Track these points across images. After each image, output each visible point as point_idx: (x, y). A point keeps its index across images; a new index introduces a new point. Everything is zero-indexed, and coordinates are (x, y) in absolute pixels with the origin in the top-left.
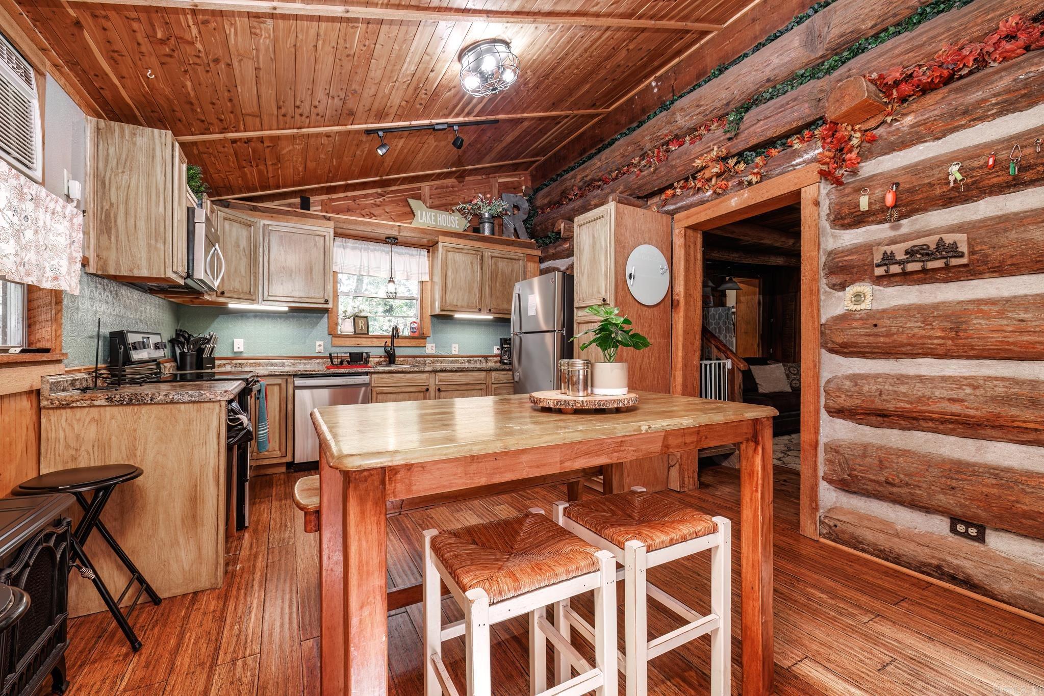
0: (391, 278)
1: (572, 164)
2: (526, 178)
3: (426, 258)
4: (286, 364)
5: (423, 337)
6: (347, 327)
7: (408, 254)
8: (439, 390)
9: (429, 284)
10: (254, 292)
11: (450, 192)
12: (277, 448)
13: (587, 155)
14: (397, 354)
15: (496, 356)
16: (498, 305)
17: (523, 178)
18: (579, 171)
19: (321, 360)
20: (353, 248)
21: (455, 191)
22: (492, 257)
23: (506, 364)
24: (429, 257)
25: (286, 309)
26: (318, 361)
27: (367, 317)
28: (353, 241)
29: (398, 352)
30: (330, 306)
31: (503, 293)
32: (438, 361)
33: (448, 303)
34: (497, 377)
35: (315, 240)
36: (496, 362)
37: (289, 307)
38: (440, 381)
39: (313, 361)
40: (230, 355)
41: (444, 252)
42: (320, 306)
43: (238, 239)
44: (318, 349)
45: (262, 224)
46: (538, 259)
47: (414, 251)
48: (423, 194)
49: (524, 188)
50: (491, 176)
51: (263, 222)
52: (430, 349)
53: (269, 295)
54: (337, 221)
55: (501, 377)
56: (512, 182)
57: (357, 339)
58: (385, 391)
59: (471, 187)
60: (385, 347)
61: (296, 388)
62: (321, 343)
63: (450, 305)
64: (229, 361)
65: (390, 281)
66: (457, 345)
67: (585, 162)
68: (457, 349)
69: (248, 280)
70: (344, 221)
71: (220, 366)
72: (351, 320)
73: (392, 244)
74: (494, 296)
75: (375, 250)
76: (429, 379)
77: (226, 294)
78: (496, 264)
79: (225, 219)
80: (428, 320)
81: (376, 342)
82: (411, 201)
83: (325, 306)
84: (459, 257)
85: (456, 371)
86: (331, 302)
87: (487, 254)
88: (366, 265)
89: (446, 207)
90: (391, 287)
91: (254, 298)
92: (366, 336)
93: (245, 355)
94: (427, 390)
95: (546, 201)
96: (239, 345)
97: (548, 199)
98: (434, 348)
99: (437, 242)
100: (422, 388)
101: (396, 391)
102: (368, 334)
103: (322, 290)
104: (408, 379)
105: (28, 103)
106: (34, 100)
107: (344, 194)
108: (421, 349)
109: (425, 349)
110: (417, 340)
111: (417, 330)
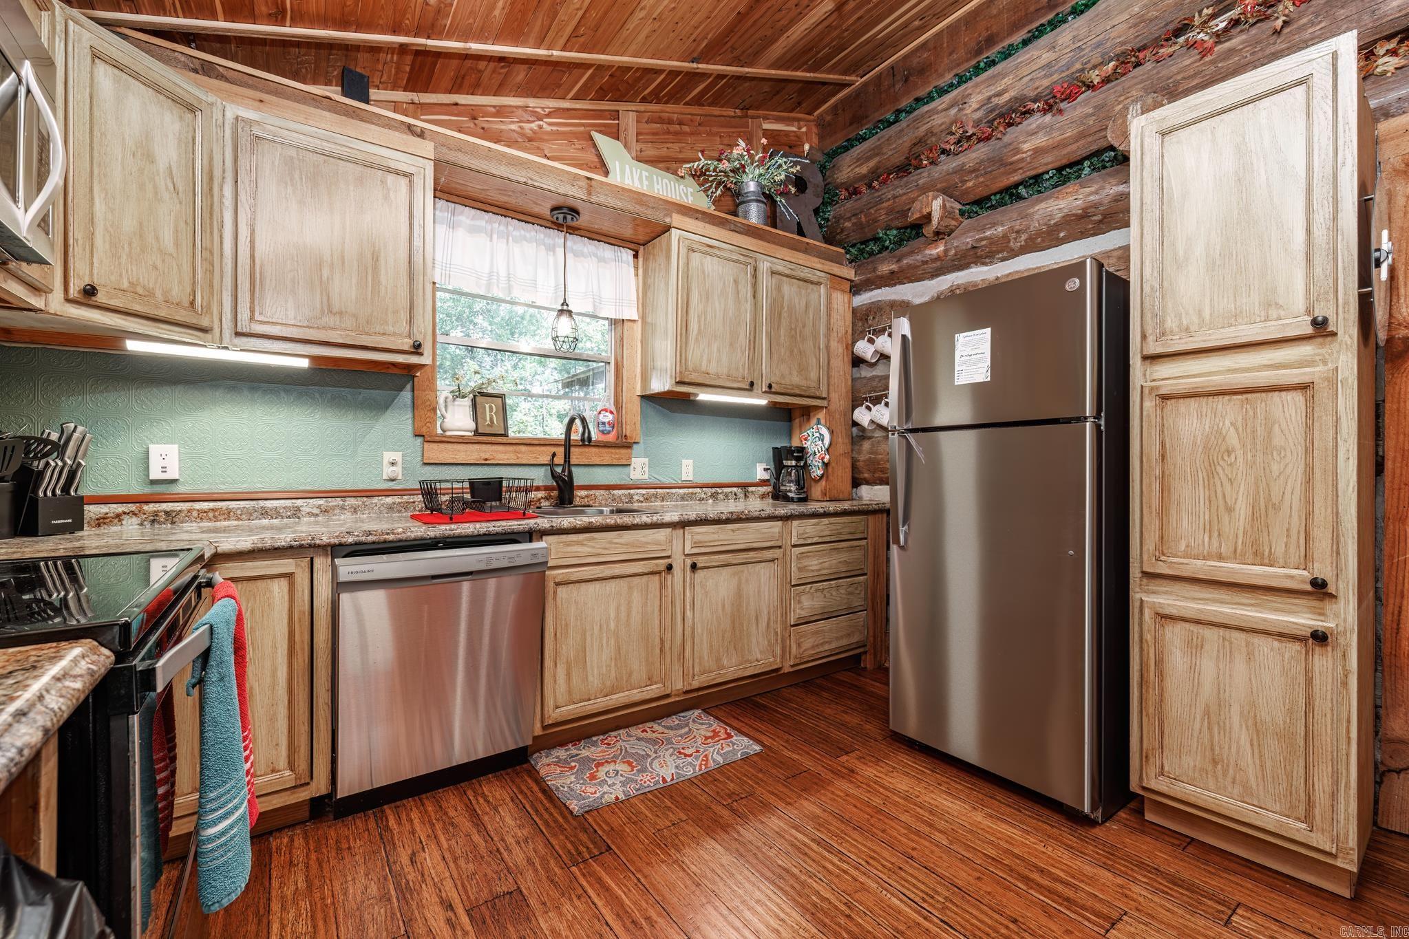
0: (565, 303)
1: (943, 82)
2: (809, 130)
3: (632, 270)
4: (305, 510)
5: (625, 444)
6: (458, 419)
7: (596, 256)
8: (694, 567)
9: (638, 327)
10: (207, 309)
11: (676, 133)
12: (282, 762)
13: (998, 48)
14: (577, 482)
15: (763, 483)
16: (783, 376)
17: (804, 129)
18: (976, 85)
19: (397, 499)
20: (473, 230)
21: (685, 133)
22: (773, 273)
23: (788, 500)
24: (636, 268)
25: (304, 363)
26: (389, 500)
27: (502, 397)
29: (581, 476)
30: (425, 359)
31: (792, 352)
32: (656, 496)
33: (690, 368)
34: (801, 530)
35: (384, 182)
36: (763, 496)
37: (313, 358)
38: (696, 544)
39: (375, 500)
40: (137, 488)
41: (683, 251)
42: (400, 359)
44: (388, 472)
45: (230, 115)
46: (847, 286)
47: (607, 251)
48: (622, 128)
49: (807, 147)
50: (751, 112)
51: (232, 111)
52: (639, 469)
53: (252, 319)
54: (441, 142)
55: (809, 529)
56: (787, 133)
57: (484, 447)
58: (574, 578)
59: (715, 129)
60: (552, 465)
61: (340, 587)
62: (397, 456)
63: (694, 371)
64: (132, 507)
65: (561, 312)
66: (691, 462)
67: (993, 63)
68: (691, 469)
69: (187, 268)
70: (461, 147)
72: (467, 402)
74: (775, 357)
75: (523, 239)
76: (671, 541)
77: (101, 298)
78: (779, 288)
79: (96, 56)
80: (633, 407)
81: (526, 455)
82: (599, 138)
83: (414, 360)
84: (711, 265)
85: (728, 521)
86: (427, 349)
87: (765, 265)
88: (503, 273)
89: (667, 163)
90: (565, 327)
91: (205, 323)
92: (504, 440)
93: (181, 489)
94: (670, 568)
95: (864, 170)
96: (166, 461)
97: (872, 163)
98: (646, 469)
99: (667, 229)
100: (657, 565)
101: (600, 575)
102: (505, 435)
103: (404, 316)
104: (627, 544)
107: (451, 99)
108: (622, 469)
109: (628, 469)
110: (613, 450)
111: (613, 428)
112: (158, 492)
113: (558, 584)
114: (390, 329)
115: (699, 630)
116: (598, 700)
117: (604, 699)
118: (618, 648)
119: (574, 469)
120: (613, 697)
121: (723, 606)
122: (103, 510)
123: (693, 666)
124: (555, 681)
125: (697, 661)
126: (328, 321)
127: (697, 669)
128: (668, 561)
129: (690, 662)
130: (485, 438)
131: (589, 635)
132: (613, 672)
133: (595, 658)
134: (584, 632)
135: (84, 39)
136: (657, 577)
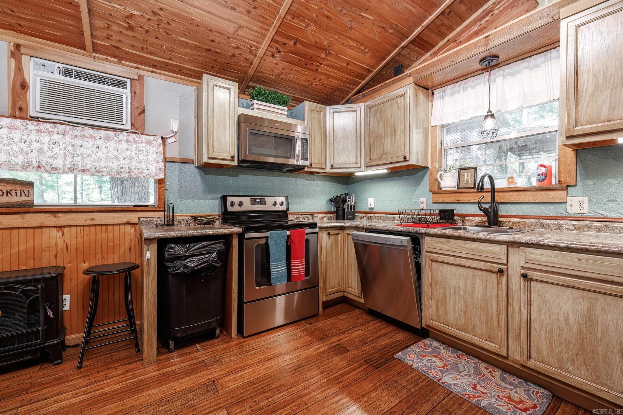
0: (489, 111)
5: (558, 187)
6: (449, 181)
10: (359, 162)
20: (452, 94)
27: (475, 168)
29: (503, 210)
30: (411, 162)
33: (584, 122)
35: (397, 102)
37: (388, 169)
40: (368, 210)
43: (345, 123)
44: (420, 206)
51: (366, 104)
52: (576, 205)
54: (416, 73)
57: (459, 194)
62: (424, 200)
63: (590, 123)
70: (423, 70)
71: (361, 218)
72: (451, 174)
76: (507, 254)
77: (336, 167)
79: (334, 113)
91: (359, 166)
94: (502, 271)
96: (371, 203)
99: (559, 23)
100: (493, 267)
101: (453, 262)
102: (474, 188)
104: (470, 249)
105: (121, 96)
106: (126, 93)
107: (445, 40)
108: (556, 205)
109: (564, 205)
110: (547, 192)
111: (546, 177)
112: (371, 211)
113: (432, 261)
114: (396, 154)
115: (537, 327)
116: (453, 329)
117: (456, 331)
118: (466, 306)
120: (462, 332)
121: (567, 321)
122: (361, 215)
123: (529, 351)
124: (430, 306)
125: (534, 350)
126: (384, 157)
127: (534, 355)
128: (501, 266)
129: (525, 346)
130: (461, 190)
131: (448, 291)
132: (462, 319)
133: (452, 305)
134: (445, 290)
135: (332, 111)
136: (494, 275)
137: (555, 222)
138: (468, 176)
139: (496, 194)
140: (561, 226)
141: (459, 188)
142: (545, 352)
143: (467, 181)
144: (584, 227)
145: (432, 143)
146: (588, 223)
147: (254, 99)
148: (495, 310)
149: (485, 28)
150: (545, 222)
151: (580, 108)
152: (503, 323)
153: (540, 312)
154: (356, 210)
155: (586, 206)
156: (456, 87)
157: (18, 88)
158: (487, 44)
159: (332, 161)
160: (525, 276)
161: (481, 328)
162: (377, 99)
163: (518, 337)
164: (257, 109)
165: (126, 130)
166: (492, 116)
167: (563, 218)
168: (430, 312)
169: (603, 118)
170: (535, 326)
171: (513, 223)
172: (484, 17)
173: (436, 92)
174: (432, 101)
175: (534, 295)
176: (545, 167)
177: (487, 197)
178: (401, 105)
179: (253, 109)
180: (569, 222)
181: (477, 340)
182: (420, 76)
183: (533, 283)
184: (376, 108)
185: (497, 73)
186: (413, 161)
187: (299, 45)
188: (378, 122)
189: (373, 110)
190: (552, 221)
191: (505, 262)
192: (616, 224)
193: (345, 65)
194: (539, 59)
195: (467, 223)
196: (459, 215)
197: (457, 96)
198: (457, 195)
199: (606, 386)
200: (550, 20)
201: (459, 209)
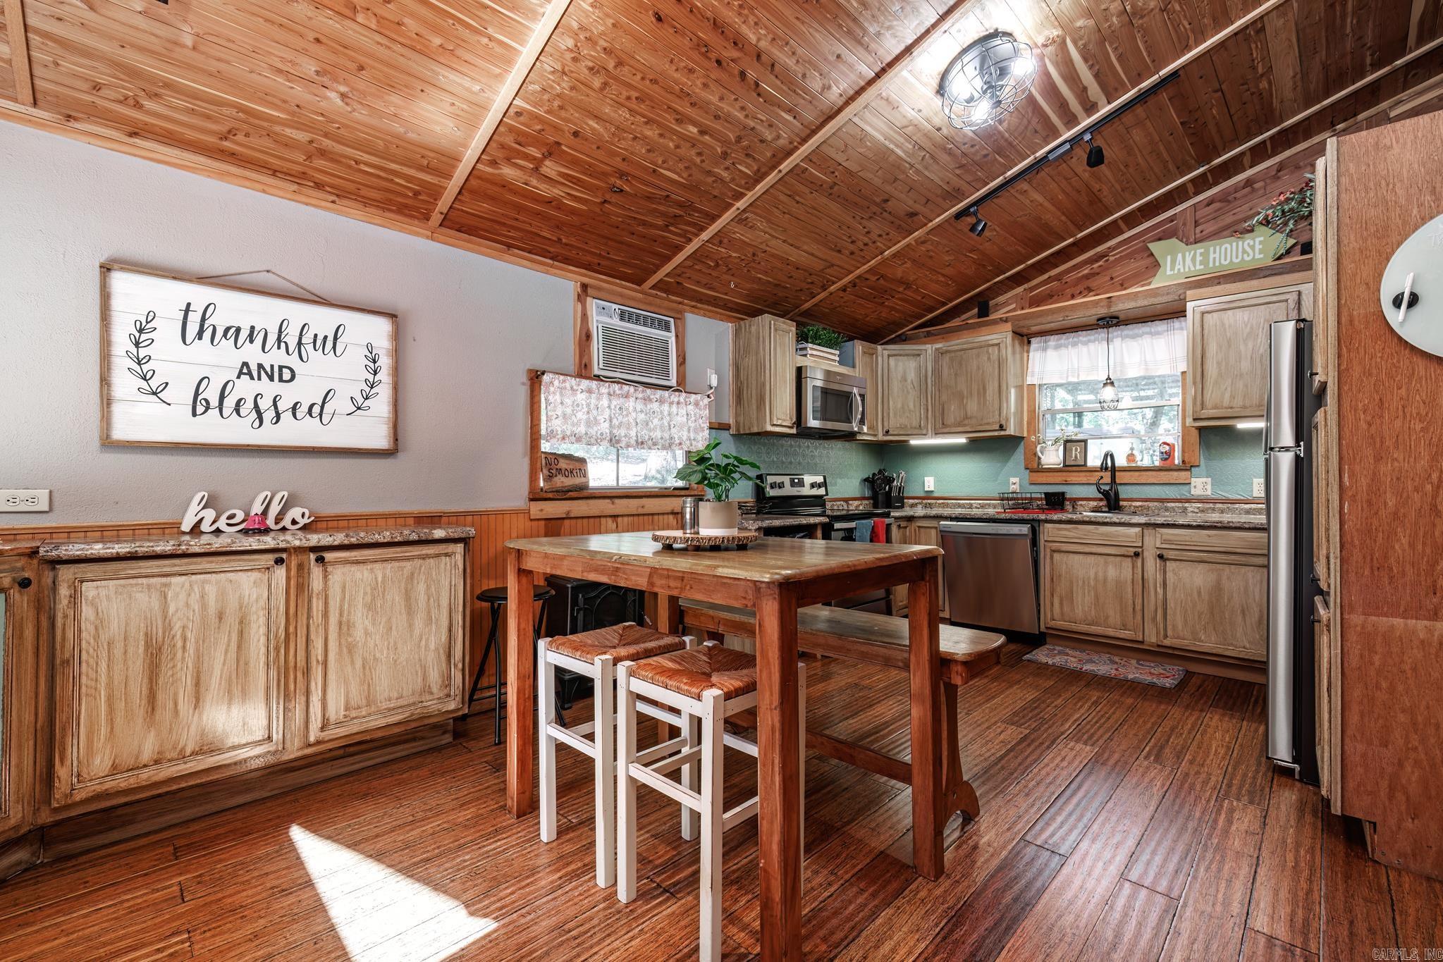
0: (1108, 379)
5: (1184, 469)
6: (1052, 457)
10: (925, 426)
14: (1121, 496)
20: (1057, 347)
25: (964, 442)
27: (1085, 442)
28: (1056, 337)
29: (1124, 492)
33: (1209, 406)
35: (988, 352)
37: (968, 438)
38: (1167, 541)
40: (922, 494)
41: (1199, 316)
42: (996, 434)
43: (905, 372)
44: (1012, 488)
45: (933, 349)
48: (1180, 225)
51: (936, 346)
52: (1200, 486)
53: (940, 427)
57: (1066, 474)
58: (1064, 549)
60: (1101, 485)
62: (1017, 480)
63: (1214, 408)
64: (921, 501)
65: (1106, 385)
69: (918, 414)
71: (912, 506)
72: (1060, 446)
73: (1108, 326)
75: (1089, 341)
77: (891, 432)
79: (890, 356)
80: (1191, 438)
82: (1154, 246)
83: (1005, 433)
88: (1076, 367)
89: (1236, 228)
90: (1109, 394)
91: (924, 433)
92: (1081, 468)
93: (936, 495)
94: (1138, 554)
96: (930, 484)
99: (1186, 303)
100: (1127, 551)
102: (1085, 465)
103: (997, 413)
105: (667, 342)
106: (671, 337)
107: (1046, 276)
108: (1181, 487)
109: (1188, 487)
110: (1171, 473)
111: (1169, 456)
112: (929, 496)
113: (1054, 551)
114: (991, 421)
115: (1172, 605)
118: (1097, 597)
119: (1119, 487)
121: (1199, 593)
122: (911, 501)
123: (1165, 630)
124: (1052, 604)
125: (1169, 628)
126: (966, 422)
127: (1170, 633)
128: (1137, 550)
129: (1162, 625)
130: (1070, 469)
131: (1075, 585)
132: (1093, 613)
133: (1080, 599)
134: (1072, 582)
135: (886, 353)
136: (1129, 559)
137: (1180, 505)
138: (1076, 450)
139: (1117, 474)
140: (1186, 508)
141: (1065, 466)
142: (1180, 628)
143: (1076, 457)
144: (1208, 509)
145: (1029, 406)
146: (1211, 505)
147: (807, 342)
148: (1130, 596)
149: (1098, 274)
150: (1169, 505)
151: (1205, 392)
152: (1138, 607)
153: (1175, 590)
154: (905, 495)
155: (1209, 487)
156: (1063, 339)
157: (584, 338)
158: (1109, 307)
159: (886, 424)
160: (1161, 557)
161: (1114, 616)
162: (956, 343)
163: (1154, 619)
164: (812, 355)
165: (671, 387)
166: (1112, 383)
167: (1188, 501)
168: (1052, 611)
169: (1225, 405)
170: (1171, 604)
171: (1135, 507)
172: (1097, 261)
173: (1033, 340)
174: (1028, 352)
175: (1170, 575)
176: (1168, 444)
177: (1107, 477)
178: (994, 357)
179: (805, 355)
180: (1194, 505)
181: (1111, 632)
182: (1021, 323)
183: (1168, 563)
184: (953, 354)
185: (1115, 332)
186: (1011, 430)
187: (882, 281)
188: (956, 375)
189: (947, 358)
190: (1177, 504)
191: (1140, 544)
192: (1237, 506)
193: (919, 298)
194: (1160, 326)
195: (1079, 508)
196: (1070, 500)
197: (1063, 351)
198: (1064, 474)
199: (1232, 645)
200: (1177, 298)
201: (1072, 492)
